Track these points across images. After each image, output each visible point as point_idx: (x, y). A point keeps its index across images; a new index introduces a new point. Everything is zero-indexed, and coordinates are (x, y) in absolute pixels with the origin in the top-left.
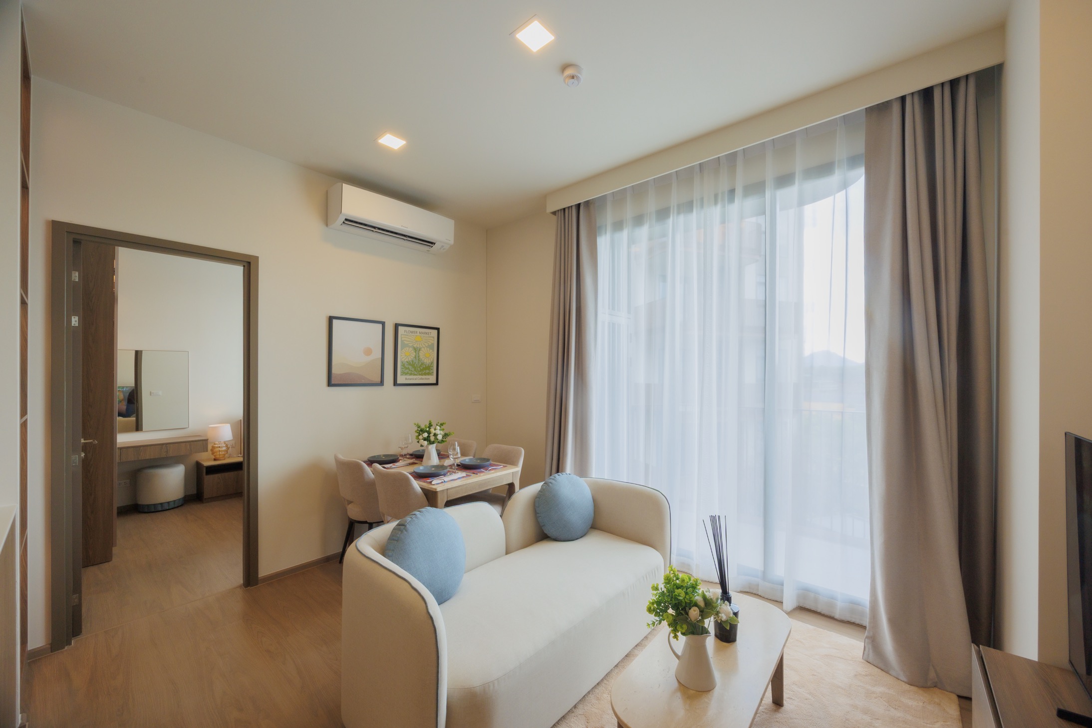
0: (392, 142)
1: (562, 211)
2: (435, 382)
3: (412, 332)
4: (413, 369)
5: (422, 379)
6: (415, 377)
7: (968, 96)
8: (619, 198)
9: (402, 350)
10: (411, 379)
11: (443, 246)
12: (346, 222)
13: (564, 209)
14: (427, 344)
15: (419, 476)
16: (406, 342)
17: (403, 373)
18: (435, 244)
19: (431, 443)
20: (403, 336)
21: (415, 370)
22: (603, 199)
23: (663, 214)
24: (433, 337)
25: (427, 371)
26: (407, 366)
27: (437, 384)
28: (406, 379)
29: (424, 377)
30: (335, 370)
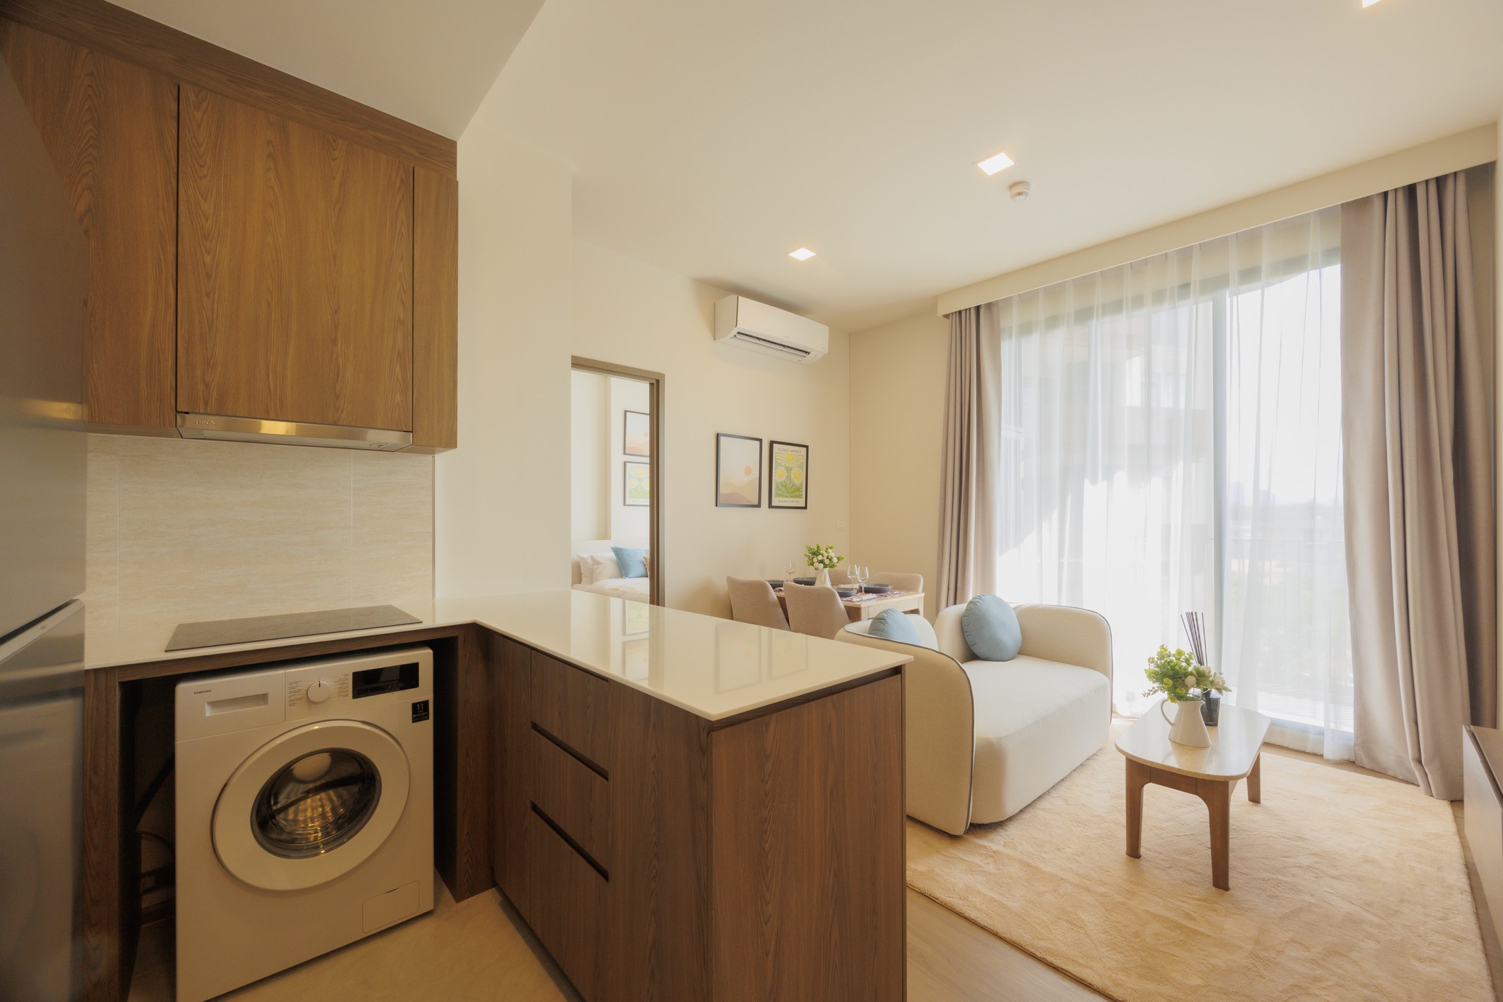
0: (802, 254)
1: (957, 314)
2: (804, 506)
3: (784, 450)
4: (785, 491)
5: (793, 502)
6: (785, 499)
7: (1457, 196)
8: (1028, 299)
9: (776, 470)
10: (783, 502)
11: (816, 355)
12: (739, 336)
13: (960, 312)
14: (797, 464)
15: (843, 595)
16: (779, 461)
17: (777, 495)
18: (809, 353)
19: (825, 566)
20: (777, 455)
21: (787, 492)
22: (1009, 300)
23: (1084, 315)
24: (803, 456)
25: (798, 493)
26: (780, 487)
27: (805, 508)
28: (779, 501)
29: (794, 499)
30: (722, 490)
